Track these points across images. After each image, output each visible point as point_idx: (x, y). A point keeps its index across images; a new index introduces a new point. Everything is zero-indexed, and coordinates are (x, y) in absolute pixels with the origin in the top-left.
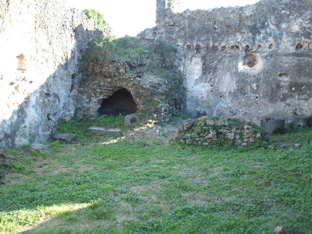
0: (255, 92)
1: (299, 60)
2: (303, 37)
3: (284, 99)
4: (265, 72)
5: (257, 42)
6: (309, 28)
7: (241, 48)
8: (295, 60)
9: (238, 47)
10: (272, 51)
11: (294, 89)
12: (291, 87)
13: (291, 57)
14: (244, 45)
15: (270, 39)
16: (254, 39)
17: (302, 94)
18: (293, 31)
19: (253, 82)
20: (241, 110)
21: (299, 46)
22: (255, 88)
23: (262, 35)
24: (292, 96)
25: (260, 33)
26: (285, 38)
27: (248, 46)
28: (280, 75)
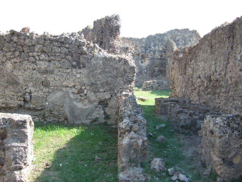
0: (146, 73)
1: (162, 61)
2: (163, 53)
3: (156, 76)
4: (150, 66)
5: (147, 53)
6: (165, 49)
7: (140, 55)
8: (160, 61)
9: (139, 55)
10: (153, 57)
11: (160, 72)
12: (159, 71)
13: (159, 60)
14: (142, 54)
15: (152, 52)
16: (146, 52)
17: (163, 74)
18: (160, 50)
19: (145, 69)
20: (140, 81)
21: (161, 56)
22: (146, 72)
23: (149, 51)
24: (160, 75)
25: (148, 50)
26: (157, 53)
27: (143, 55)
28: (155, 67)
